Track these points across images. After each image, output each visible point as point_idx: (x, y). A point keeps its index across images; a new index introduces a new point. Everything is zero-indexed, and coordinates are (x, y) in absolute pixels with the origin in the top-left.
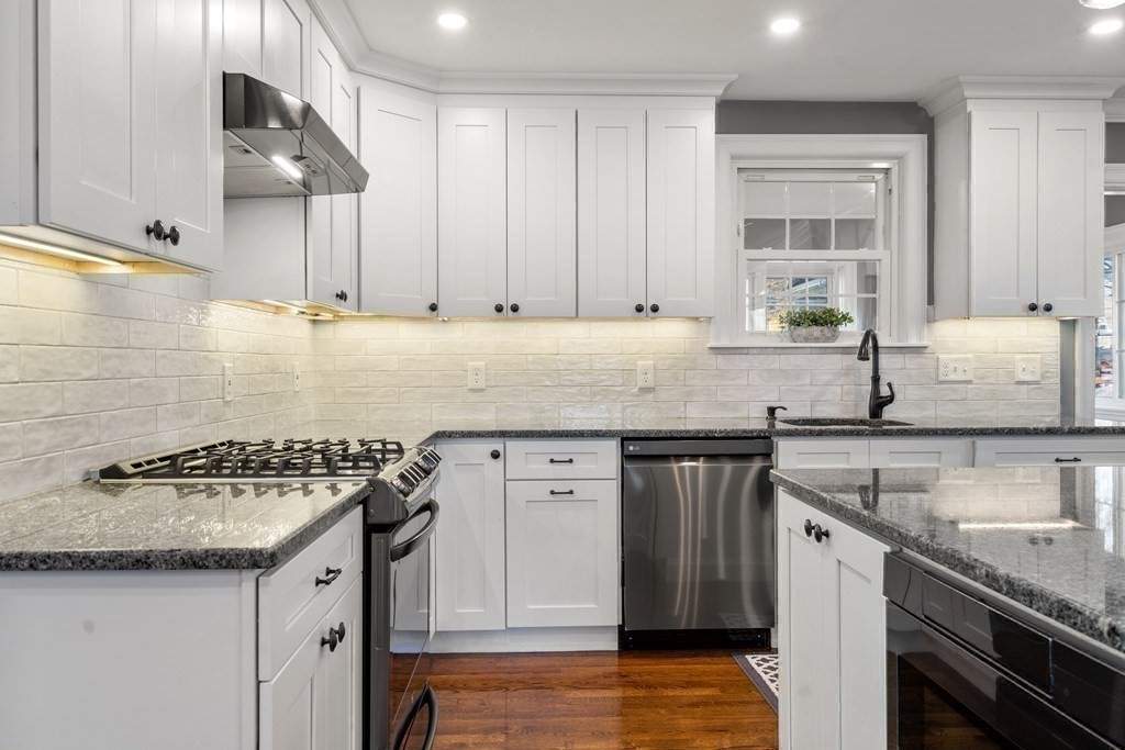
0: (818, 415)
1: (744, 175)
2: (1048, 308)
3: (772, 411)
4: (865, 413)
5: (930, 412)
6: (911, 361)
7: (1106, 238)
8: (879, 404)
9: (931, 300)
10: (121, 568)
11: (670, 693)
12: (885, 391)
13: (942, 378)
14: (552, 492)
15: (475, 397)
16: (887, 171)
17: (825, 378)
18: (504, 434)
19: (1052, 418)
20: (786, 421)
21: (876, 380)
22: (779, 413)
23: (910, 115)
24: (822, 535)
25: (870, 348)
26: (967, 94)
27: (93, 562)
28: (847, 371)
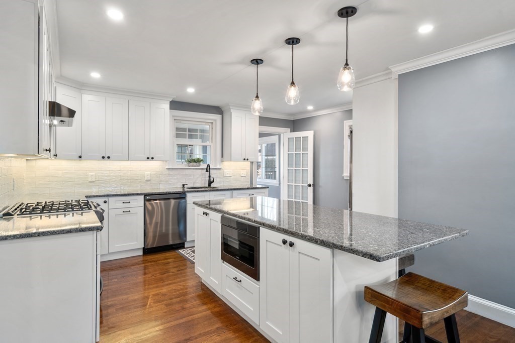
0: (195, 186)
1: (176, 121)
2: (248, 160)
3: (184, 185)
4: (207, 185)
5: (222, 184)
6: (218, 172)
7: (259, 140)
8: (210, 183)
9: (222, 157)
10: (63, 233)
11: (161, 262)
12: (212, 180)
13: (225, 176)
14: (124, 212)
15: (91, 184)
16: (212, 123)
17: (198, 176)
18: (108, 196)
19: (248, 185)
20: (188, 188)
21: (210, 177)
22: (185, 186)
23: (217, 110)
24: (207, 214)
25: (208, 169)
26: (231, 107)
27: (56, 233)
28: (202, 174)
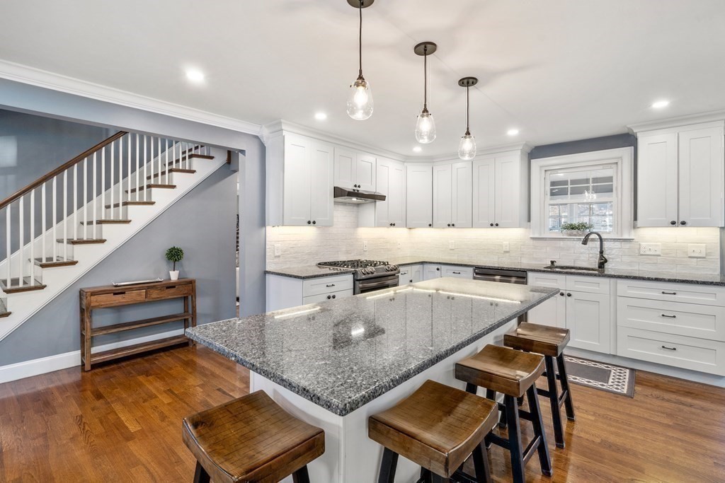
2: (683, 223)
3: (552, 262)
4: (596, 266)
5: (636, 268)
8: (602, 264)
9: (635, 219)
13: (642, 253)
16: (616, 164)
17: (581, 251)
18: (440, 263)
19: (713, 276)
21: (601, 252)
22: (556, 264)
23: (626, 139)
